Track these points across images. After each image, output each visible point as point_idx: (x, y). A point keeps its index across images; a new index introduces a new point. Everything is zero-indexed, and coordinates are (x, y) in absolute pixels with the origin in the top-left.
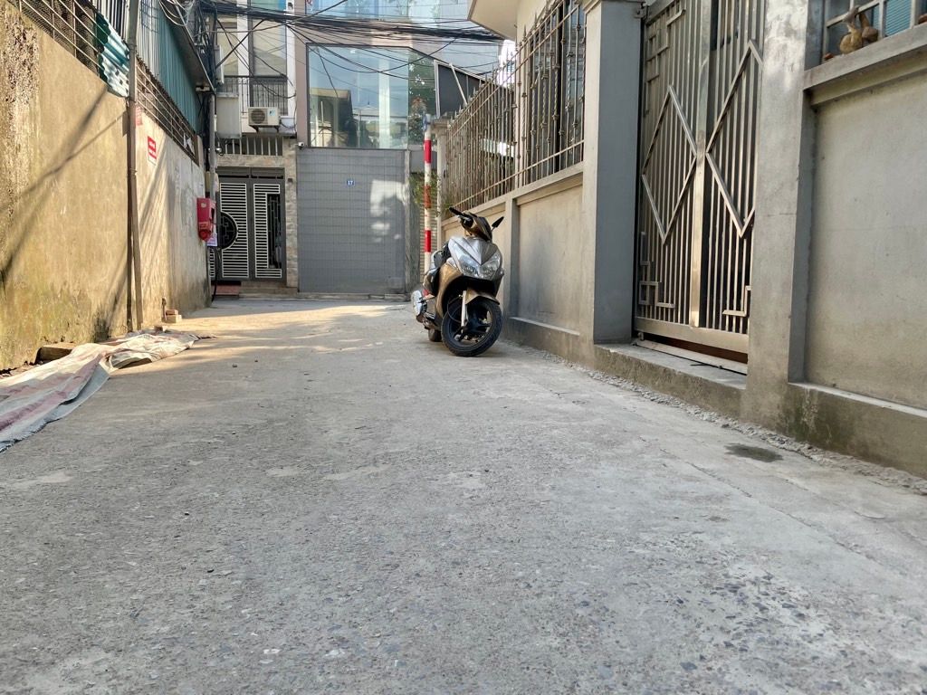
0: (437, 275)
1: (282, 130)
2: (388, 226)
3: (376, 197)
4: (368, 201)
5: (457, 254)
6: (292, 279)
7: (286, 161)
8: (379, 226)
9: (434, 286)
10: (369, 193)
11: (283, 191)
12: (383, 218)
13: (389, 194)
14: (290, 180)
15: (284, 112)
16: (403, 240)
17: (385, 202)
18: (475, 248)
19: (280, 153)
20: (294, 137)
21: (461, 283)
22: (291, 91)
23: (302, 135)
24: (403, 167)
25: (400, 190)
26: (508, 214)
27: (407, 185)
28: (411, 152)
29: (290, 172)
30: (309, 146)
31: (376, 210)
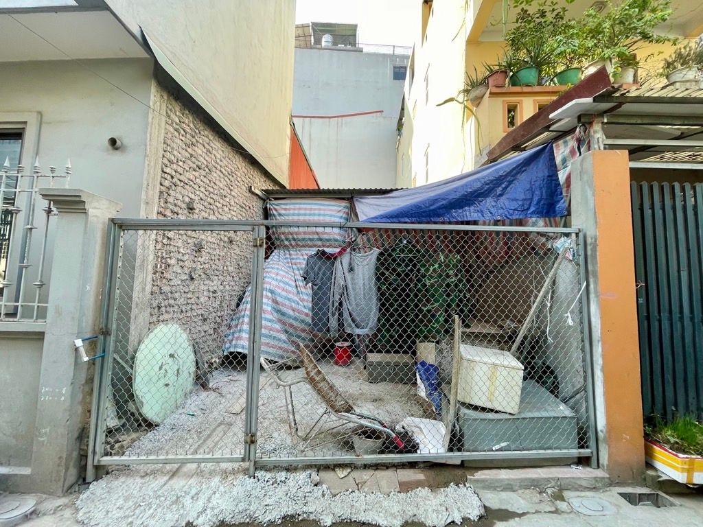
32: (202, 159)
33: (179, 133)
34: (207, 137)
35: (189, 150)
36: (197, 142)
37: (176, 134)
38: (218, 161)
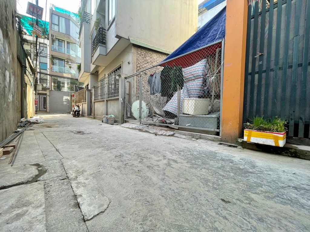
0: (74, 110)
1: (46, 87)
2: (66, 103)
3: (64, 99)
4: (63, 99)
5: (76, 109)
6: (48, 111)
7: (47, 92)
8: (65, 103)
9: (73, 111)
10: (63, 98)
11: (46, 97)
12: (65, 102)
13: (66, 98)
14: (48, 95)
15: (47, 85)
16: (69, 105)
17: (66, 99)
18: (78, 108)
19: (46, 91)
20: (49, 89)
21: (76, 111)
22: (48, 82)
23: (51, 88)
24: (69, 94)
25: (69, 98)
26: (82, 105)
27: (70, 97)
28: (71, 92)
29: (48, 94)
30: (52, 90)
31: (64, 101)
32: (149, 60)
33: (141, 56)
34: (150, 54)
35: (144, 59)
36: (147, 56)
37: (140, 56)
38: (155, 59)
